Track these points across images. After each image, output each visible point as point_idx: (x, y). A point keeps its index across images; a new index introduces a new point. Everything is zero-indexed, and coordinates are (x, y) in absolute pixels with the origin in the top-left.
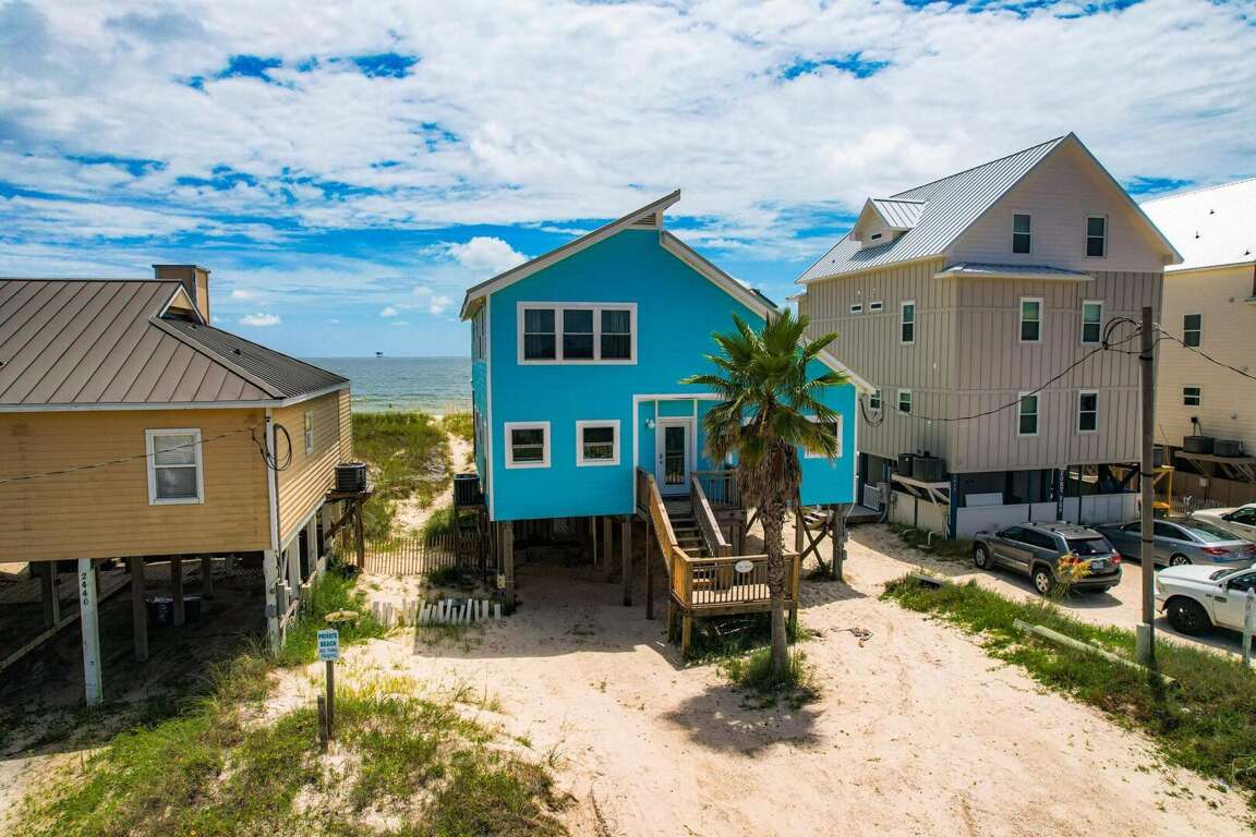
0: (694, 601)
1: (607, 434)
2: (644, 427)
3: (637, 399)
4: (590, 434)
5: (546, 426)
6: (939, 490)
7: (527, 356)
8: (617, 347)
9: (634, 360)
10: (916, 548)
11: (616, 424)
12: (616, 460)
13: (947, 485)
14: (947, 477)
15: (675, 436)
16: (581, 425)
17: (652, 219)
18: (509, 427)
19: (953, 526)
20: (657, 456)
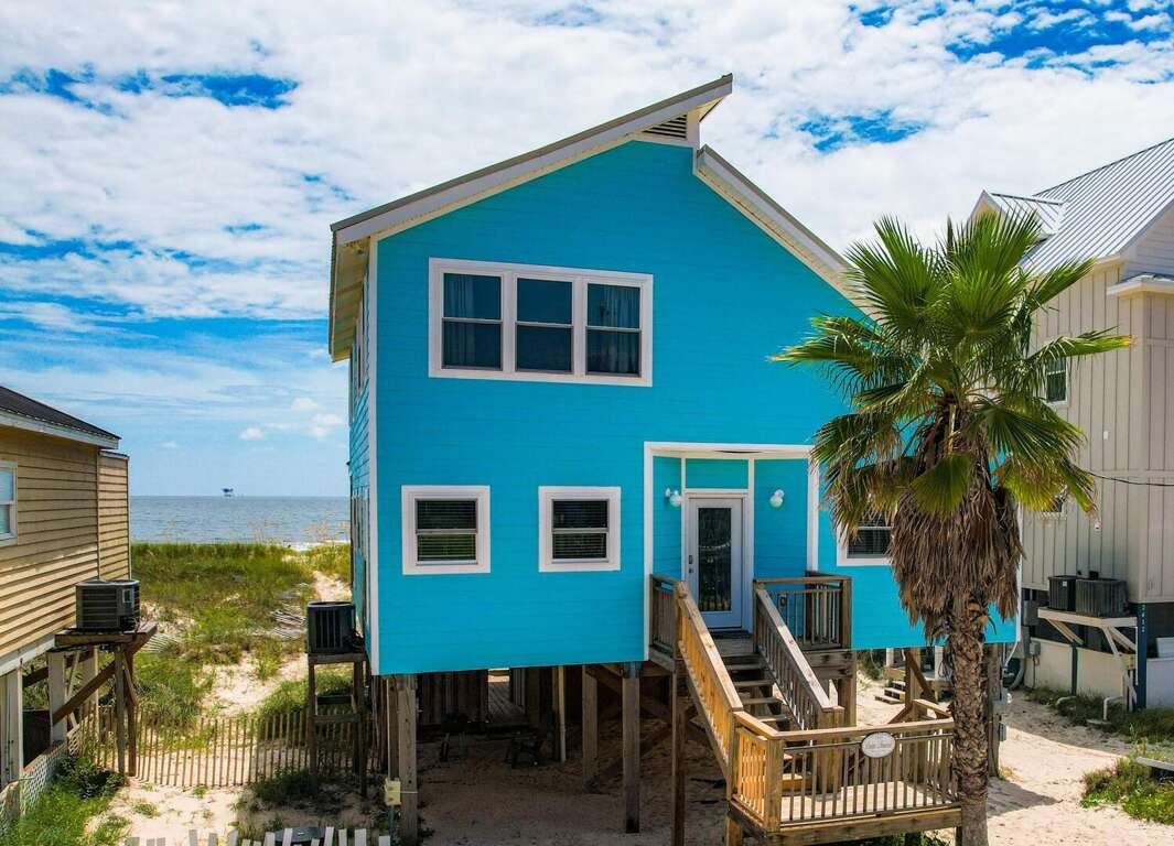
0: (785, 816)
1: (596, 512)
2: (663, 503)
3: (652, 449)
4: (565, 512)
5: (482, 495)
6: (1120, 629)
7: (448, 362)
8: (615, 353)
9: (646, 379)
10: (1085, 724)
11: (613, 495)
12: (613, 562)
13: (1131, 622)
14: (1132, 609)
15: (714, 523)
16: (548, 494)
17: (679, 127)
18: (411, 494)
19: (1141, 688)
20: (684, 558)
